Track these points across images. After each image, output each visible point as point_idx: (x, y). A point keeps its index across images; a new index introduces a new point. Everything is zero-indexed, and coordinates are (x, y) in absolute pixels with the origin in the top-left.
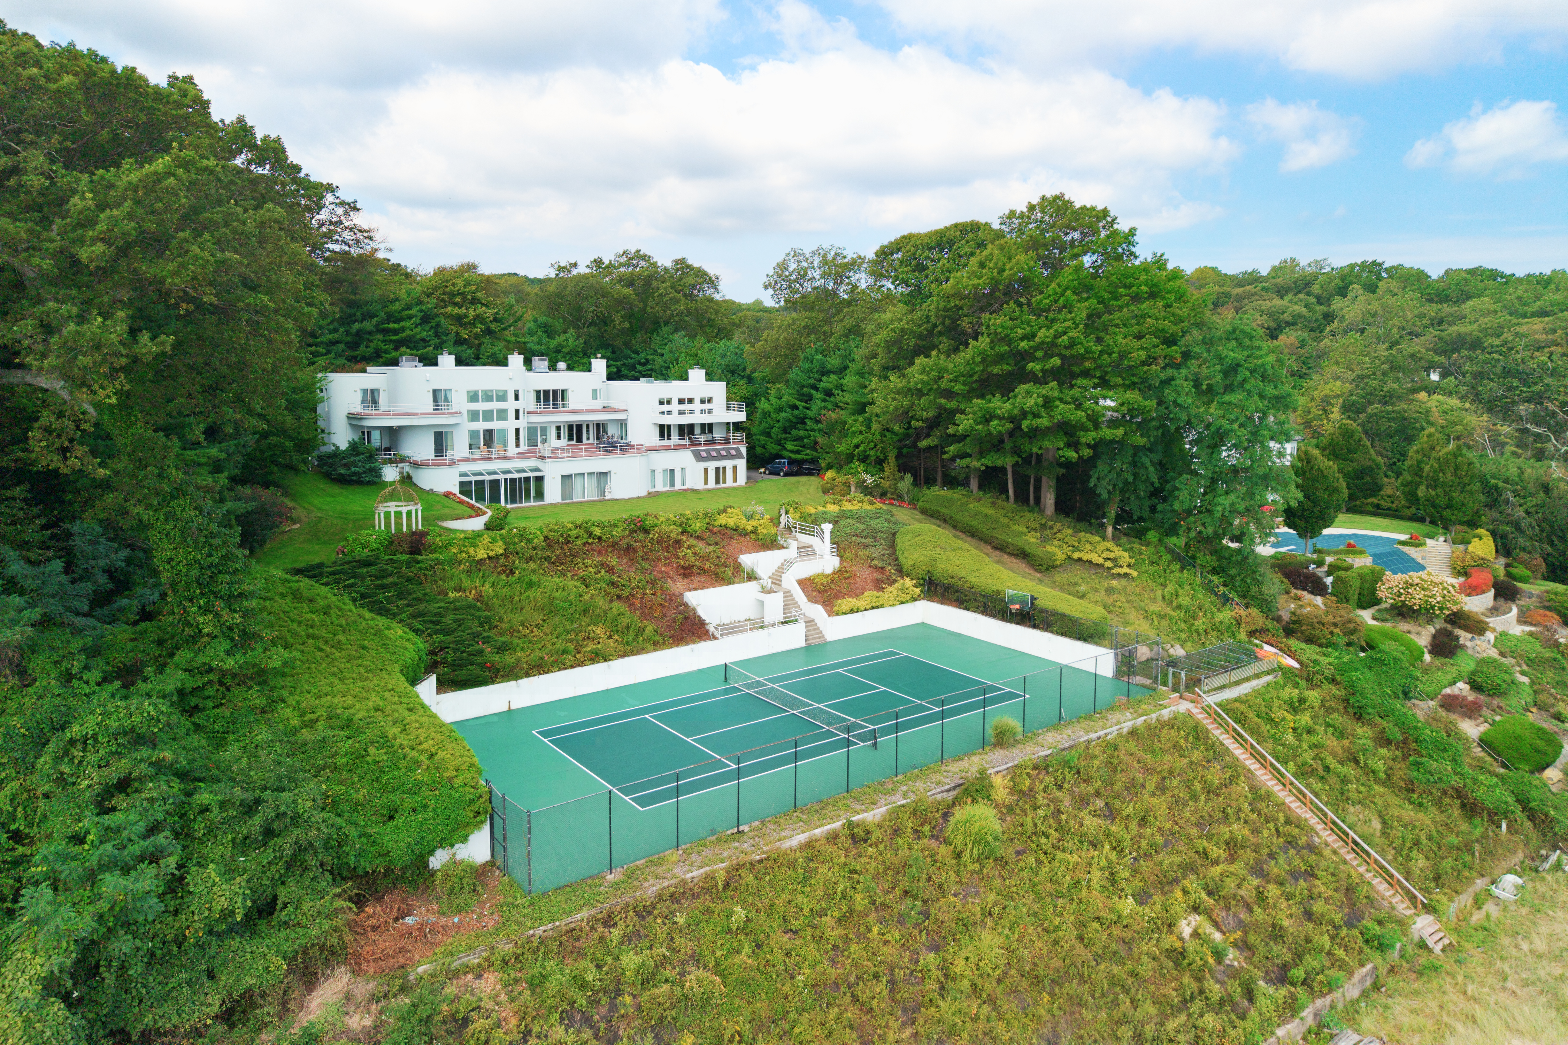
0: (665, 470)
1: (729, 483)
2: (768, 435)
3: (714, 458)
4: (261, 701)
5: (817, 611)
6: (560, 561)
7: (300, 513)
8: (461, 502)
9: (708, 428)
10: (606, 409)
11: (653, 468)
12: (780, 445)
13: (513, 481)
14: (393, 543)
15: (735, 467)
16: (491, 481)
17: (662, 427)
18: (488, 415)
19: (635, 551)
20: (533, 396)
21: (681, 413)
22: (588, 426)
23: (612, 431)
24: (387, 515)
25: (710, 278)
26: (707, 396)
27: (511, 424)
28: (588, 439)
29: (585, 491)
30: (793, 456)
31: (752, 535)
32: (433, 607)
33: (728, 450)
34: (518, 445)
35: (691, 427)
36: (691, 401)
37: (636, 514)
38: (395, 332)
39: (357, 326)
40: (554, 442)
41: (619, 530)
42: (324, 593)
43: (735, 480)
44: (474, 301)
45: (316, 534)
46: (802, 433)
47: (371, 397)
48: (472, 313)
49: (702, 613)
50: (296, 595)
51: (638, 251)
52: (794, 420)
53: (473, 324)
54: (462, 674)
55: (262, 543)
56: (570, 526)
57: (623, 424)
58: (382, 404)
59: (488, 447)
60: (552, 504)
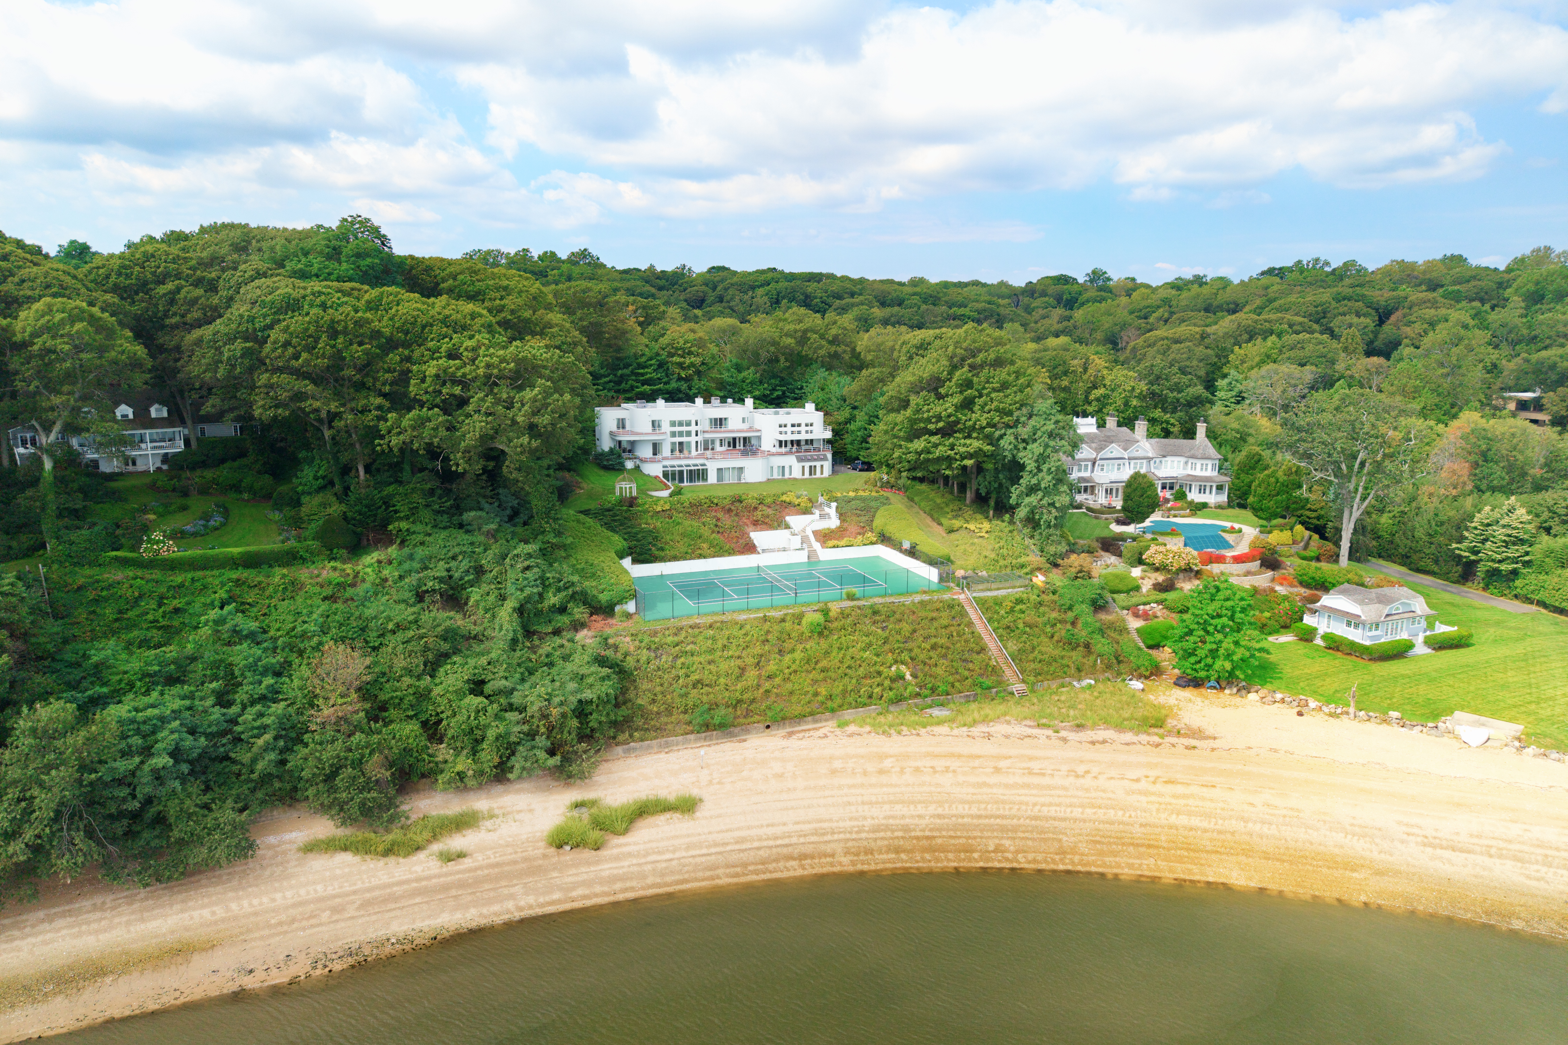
0: (779, 467)
1: (819, 474)
3: (809, 460)
4: (564, 555)
5: (817, 546)
6: (694, 514)
7: (584, 485)
8: (662, 482)
9: (810, 442)
10: (749, 430)
11: (772, 465)
12: (858, 451)
13: (691, 471)
14: (622, 501)
15: (823, 466)
16: (680, 471)
17: (781, 442)
18: (681, 434)
20: (708, 422)
21: (793, 433)
22: (739, 439)
23: (753, 442)
24: (621, 488)
26: (809, 422)
27: (693, 439)
28: (739, 447)
29: (730, 478)
30: (864, 459)
31: (797, 507)
32: (634, 530)
33: (819, 455)
34: (697, 450)
35: (799, 441)
36: (799, 425)
38: (642, 375)
39: (620, 372)
40: (718, 448)
41: (727, 501)
42: (589, 521)
43: (822, 473)
44: (690, 353)
45: (591, 496)
47: (621, 424)
48: (688, 361)
49: (756, 542)
50: (578, 521)
53: (689, 367)
54: (641, 558)
55: (567, 499)
56: (714, 496)
57: (758, 439)
58: (628, 427)
59: (681, 451)
60: (712, 485)
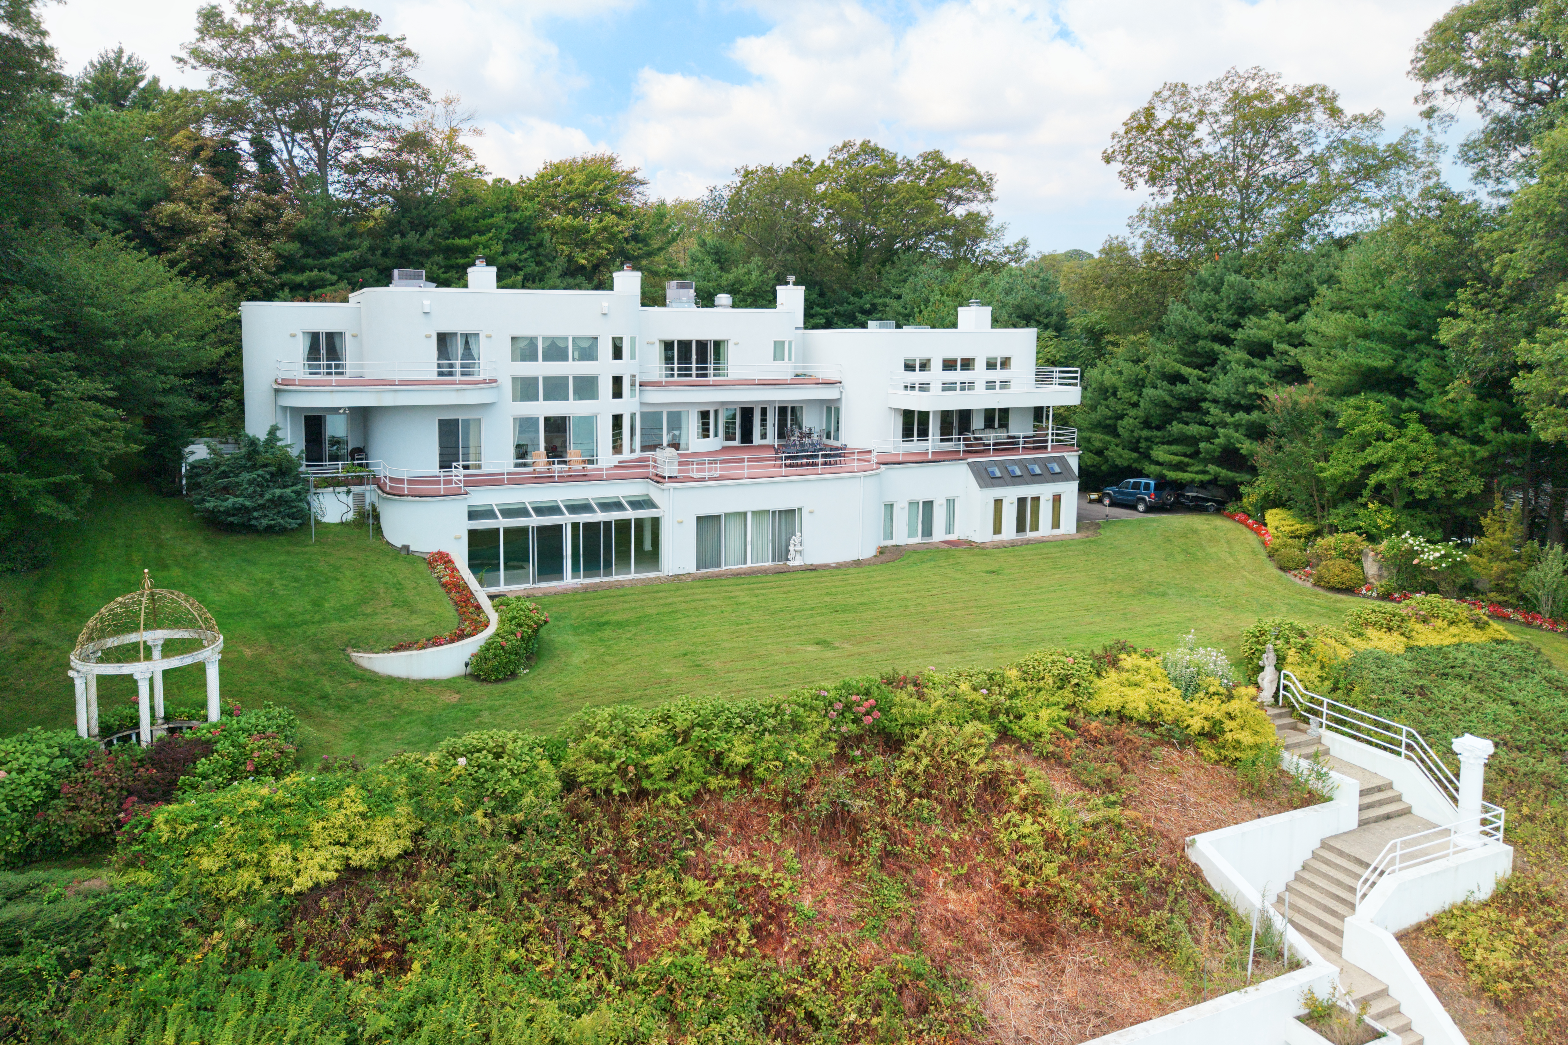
0: (913, 504)
1: (1045, 529)
2: (1112, 431)
3: (1015, 480)
9: (999, 418)
10: (800, 380)
11: (889, 500)
12: (1136, 450)
13: (592, 528)
15: (1057, 499)
16: (541, 530)
17: (908, 415)
18: (556, 389)
19: (855, 826)
20: (657, 353)
21: (948, 387)
22: (764, 411)
23: (811, 421)
25: (980, 178)
26: (999, 354)
27: (604, 407)
28: (764, 436)
29: (748, 551)
30: (1172, 475)
31: (1204, 746)
33: (1043, 462)
34: (617, 448)
35: (965, 416)
36: (967, 364)
37: (858, 678)
40: (694, 442)
41: (807, 740)
43: (1056, 524)
46: (1194, 429)
47: (326, 351)
48: (594, 224)
51: (865, 144)
52: (1175, 404)
56: (651, 734)
57: (831, 409)
58: (350, 362)
59: (556, 451)
60: (676, 578)
